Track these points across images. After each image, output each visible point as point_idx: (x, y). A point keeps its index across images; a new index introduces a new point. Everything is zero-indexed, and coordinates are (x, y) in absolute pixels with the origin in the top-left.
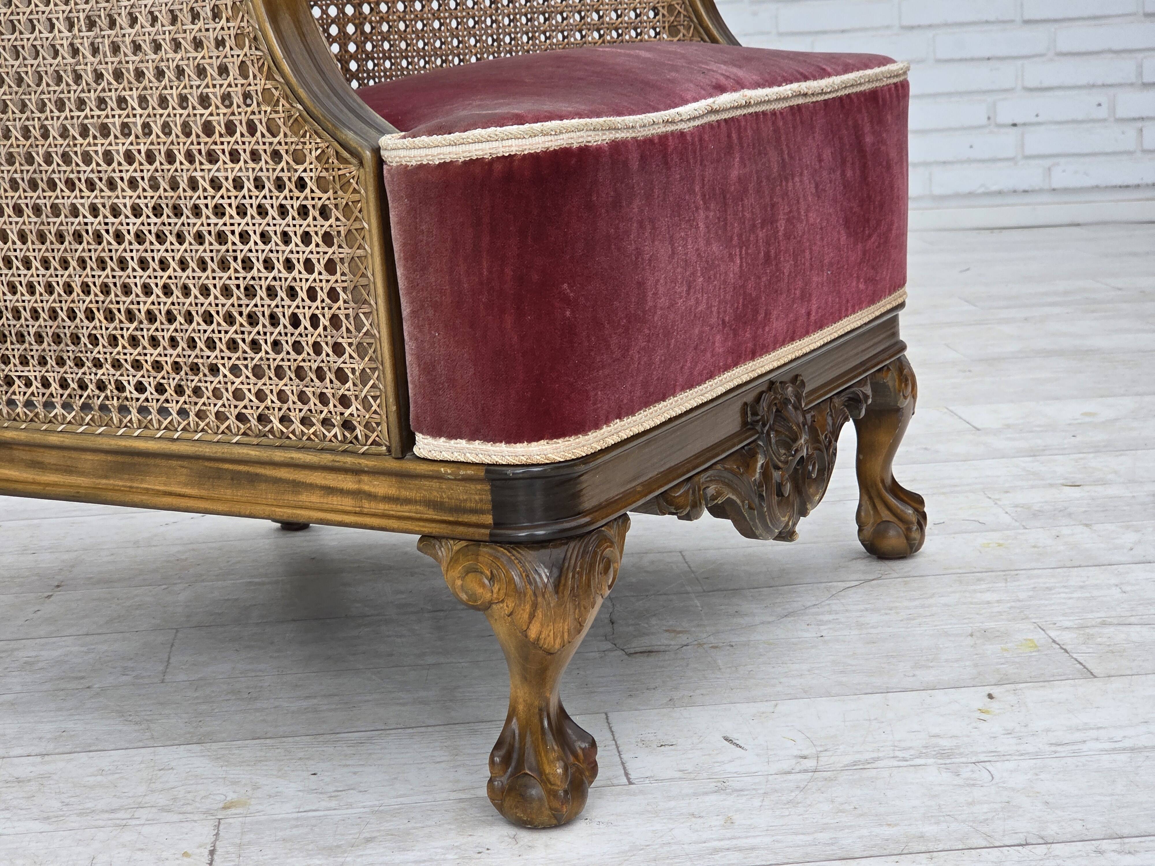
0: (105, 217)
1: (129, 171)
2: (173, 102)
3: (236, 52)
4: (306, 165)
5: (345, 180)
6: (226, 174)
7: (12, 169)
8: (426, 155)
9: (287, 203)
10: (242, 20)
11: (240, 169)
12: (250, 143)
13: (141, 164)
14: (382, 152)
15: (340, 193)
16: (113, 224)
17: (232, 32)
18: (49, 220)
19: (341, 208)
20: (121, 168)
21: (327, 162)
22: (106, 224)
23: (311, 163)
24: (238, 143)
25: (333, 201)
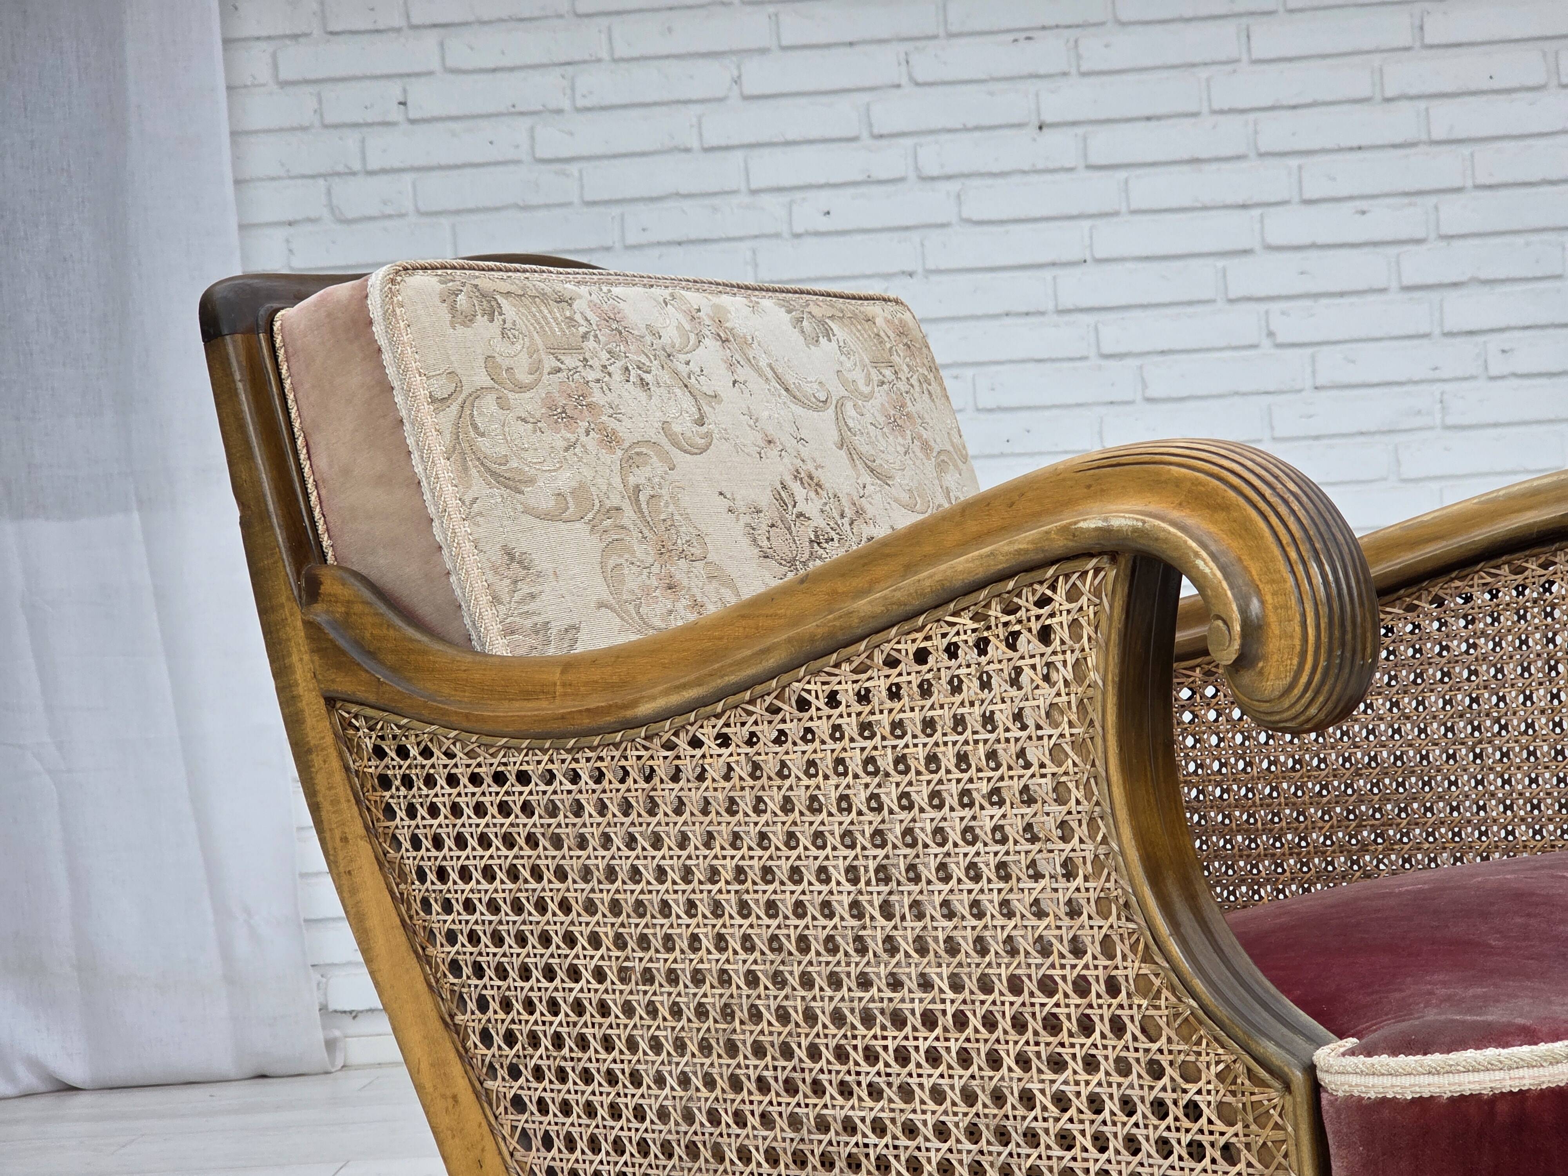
0: (895, 1137)
1: (932, 1076)
2: (1001, 986)
3: (1097, 921)
4: (1201, 1084)
5: (1262, 1110)
6: (1077, 1089)
7: (762, 1064)
8: (1393, 1086)
9: (1172, 1136)
10: (1108, 880)
11: (1099, 1084)
12: (1114, 1047)
13: (950, 1067)
14: (1320, 1075)
15: (1254, 1127)
16: (906, 1148)
17: (1093, 895)
18: (812, 1137)
19: (1255, 1148)
20: (920, 1071)
21: (1234, 1082)
22: (896, 1147)
23: (1209, 1082)
24: (1096, 1046)
25: (1243, 1139)
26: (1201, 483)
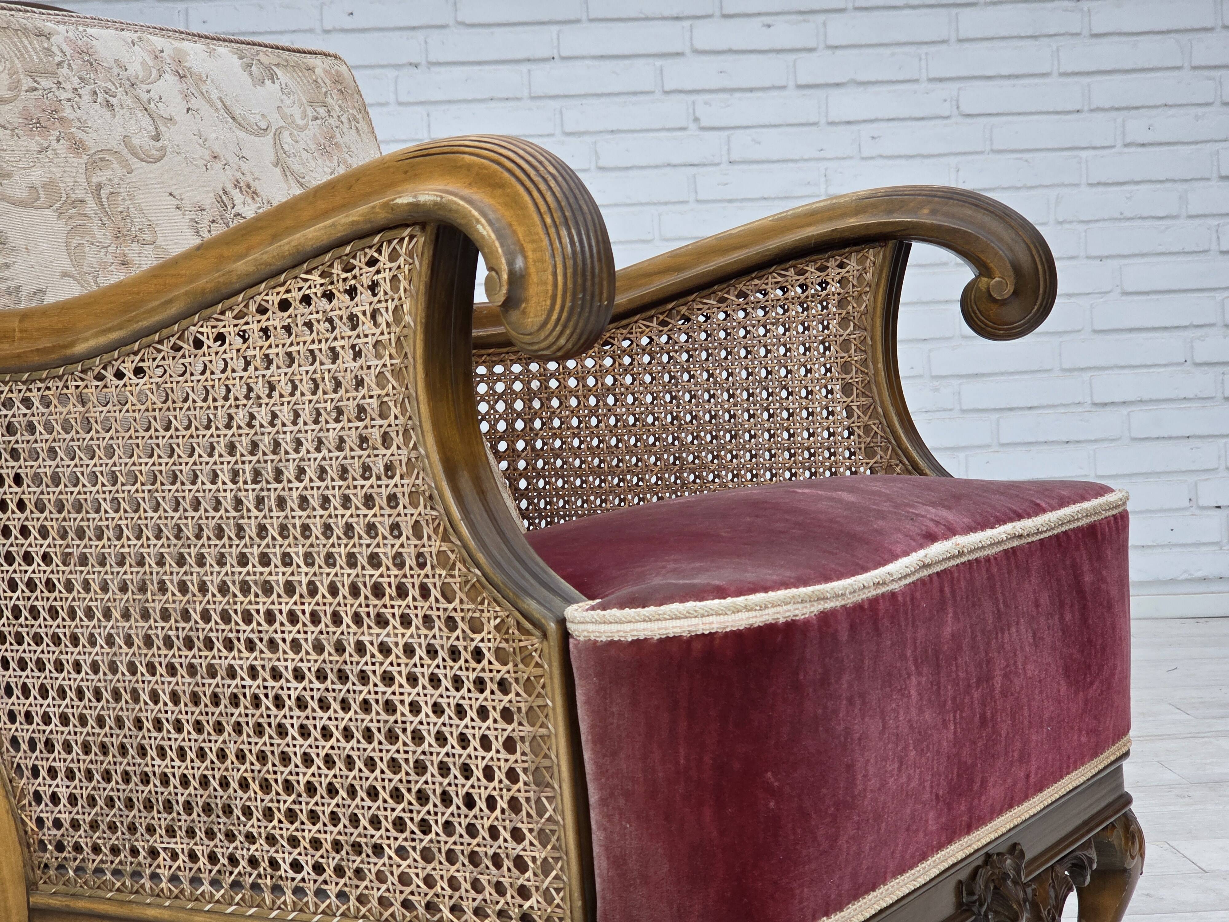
0: (265, 680)
1: (292, 632)
2: (341, 561)
3: (409, 510)
4: (483, 634)
5: (527, 653)
6: (396, 640)
7: (167, 625)
8: (618, 631)
9: (463, 674)
10: (417, 478)
11: (412, 636)
12: (422, 608)
13: (304, 625)
14: (569, 625)
15: (521, 666)
16: (273, 688)
17: (406, 490)
18: (204, 681)
19: (522, 682)
20: (283, 628)
21: (507, 632)
22: (265, 688)
23: (489, 633)
24: (409, 607)
25: (513, 675)
26: (486, 168)
